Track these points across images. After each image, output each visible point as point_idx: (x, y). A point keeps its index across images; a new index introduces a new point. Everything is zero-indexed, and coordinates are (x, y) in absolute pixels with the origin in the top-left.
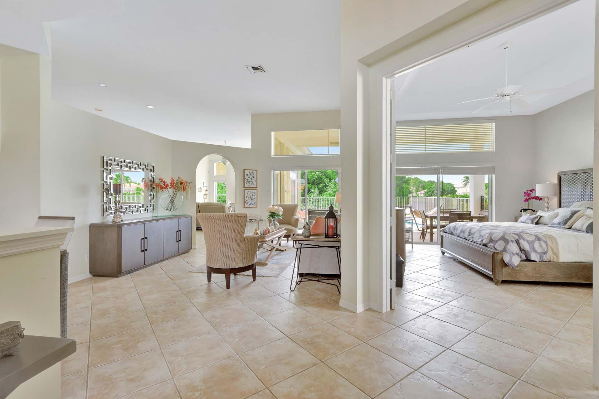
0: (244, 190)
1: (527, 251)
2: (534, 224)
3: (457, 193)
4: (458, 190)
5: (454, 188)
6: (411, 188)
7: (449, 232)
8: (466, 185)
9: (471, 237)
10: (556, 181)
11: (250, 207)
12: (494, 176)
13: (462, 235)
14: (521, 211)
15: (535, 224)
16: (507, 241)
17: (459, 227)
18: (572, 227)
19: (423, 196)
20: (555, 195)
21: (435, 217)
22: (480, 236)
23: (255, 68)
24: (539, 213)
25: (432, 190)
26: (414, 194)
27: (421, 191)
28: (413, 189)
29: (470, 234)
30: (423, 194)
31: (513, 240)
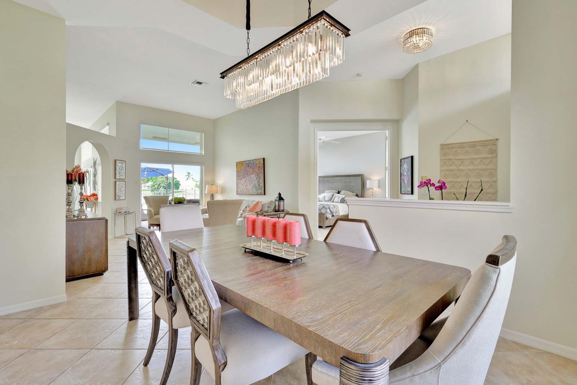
0: (115, 182)
1: (333, 212)
11: (120, 199)
16: (326, 209)
23: (200, 83)
31: (328, 207)
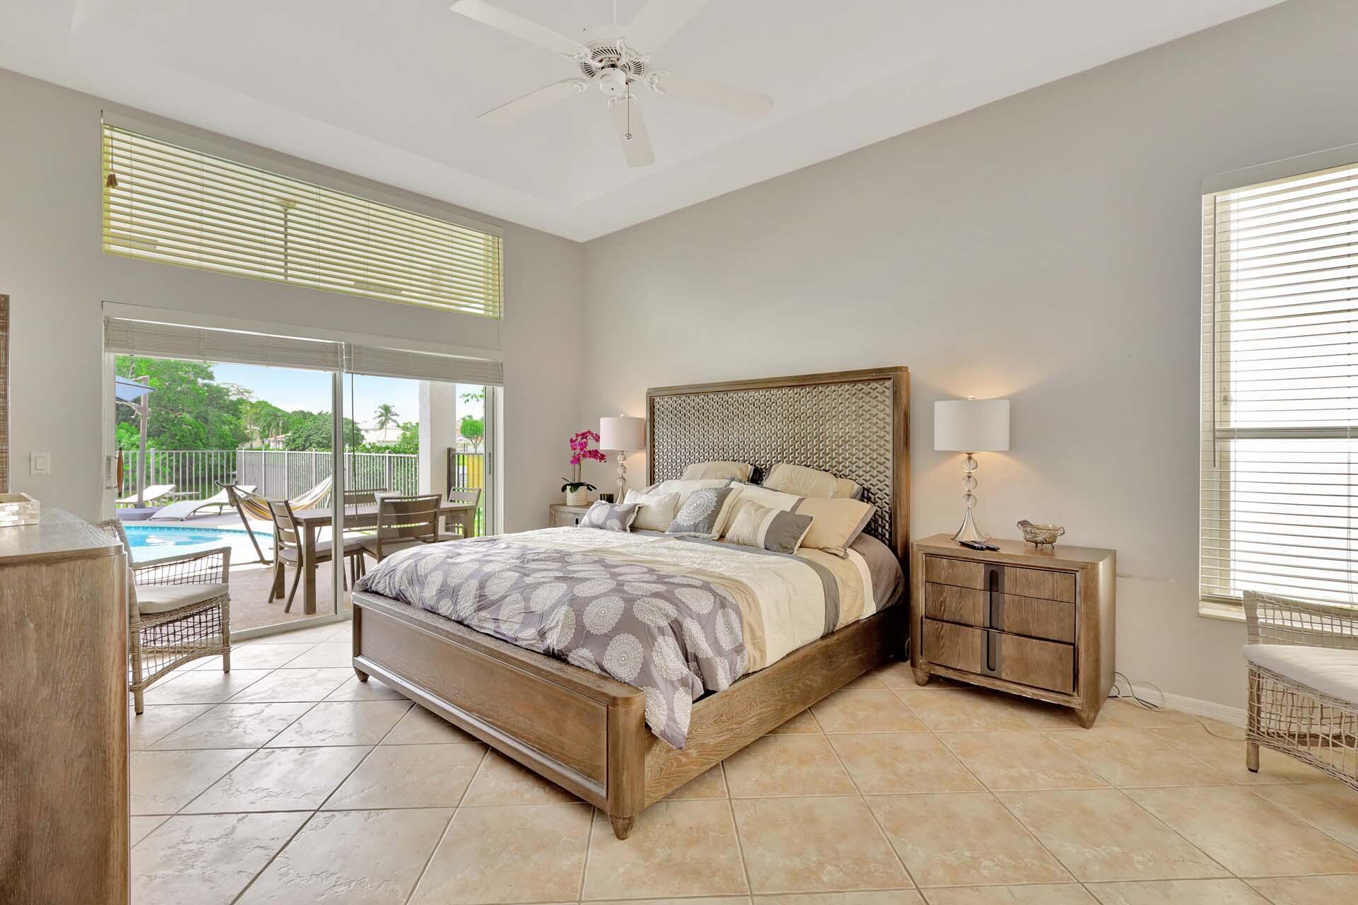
1: (707, 658)
2: (628, 529)
3: (364, 442)
4: (366, 435)
5: (359, 430)
6: (248, 427)
7: (387, 592)
8: (382, 425)
9: (489, 616)
10: (641, 413)
12: (500, 391)
13: (445, 607)
14: (564, 489)
15: (632, 531)
16: (646, 635)
17: (431, 571)
18: (728, 536)
19: (281, 448)
20: (640, 449)
21: (324, 522)
22: (529, 612)
24: (630, 500)
25: (305, 434)
26: (257, 443)
27: (276, 436)
28: (254, 430)
29: (483, 603)
30: (281, 443)
31: (664, 624)
